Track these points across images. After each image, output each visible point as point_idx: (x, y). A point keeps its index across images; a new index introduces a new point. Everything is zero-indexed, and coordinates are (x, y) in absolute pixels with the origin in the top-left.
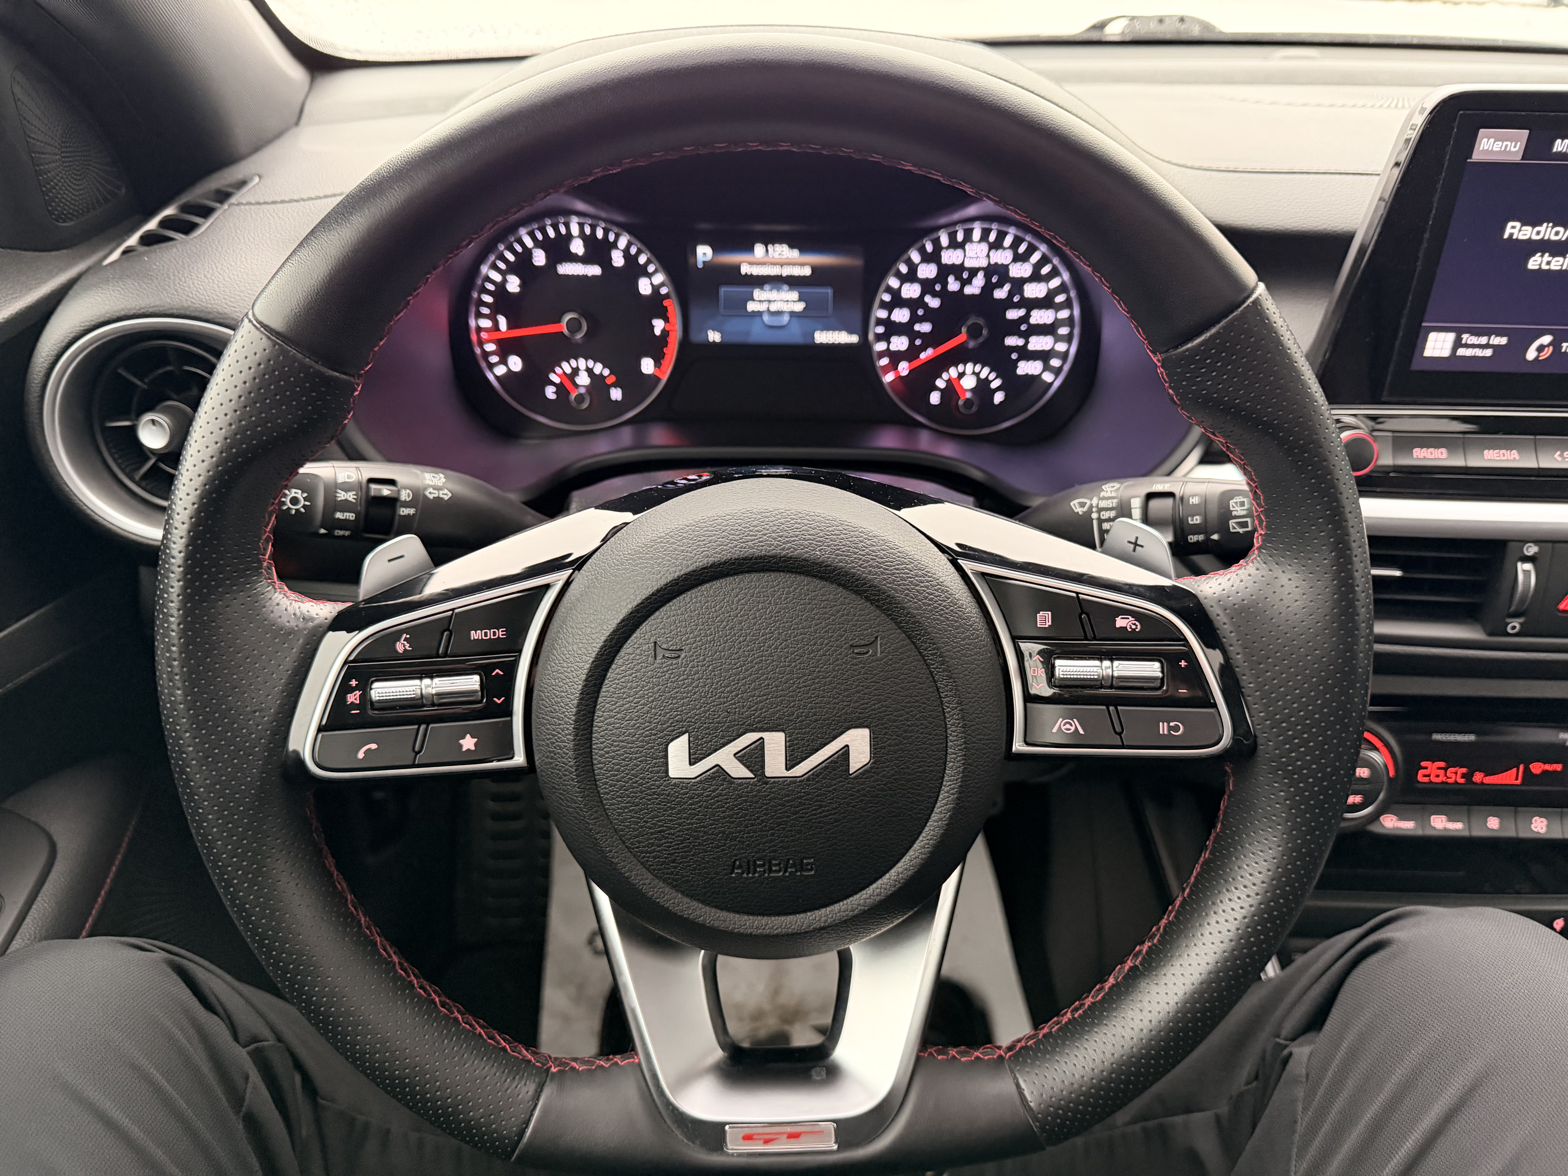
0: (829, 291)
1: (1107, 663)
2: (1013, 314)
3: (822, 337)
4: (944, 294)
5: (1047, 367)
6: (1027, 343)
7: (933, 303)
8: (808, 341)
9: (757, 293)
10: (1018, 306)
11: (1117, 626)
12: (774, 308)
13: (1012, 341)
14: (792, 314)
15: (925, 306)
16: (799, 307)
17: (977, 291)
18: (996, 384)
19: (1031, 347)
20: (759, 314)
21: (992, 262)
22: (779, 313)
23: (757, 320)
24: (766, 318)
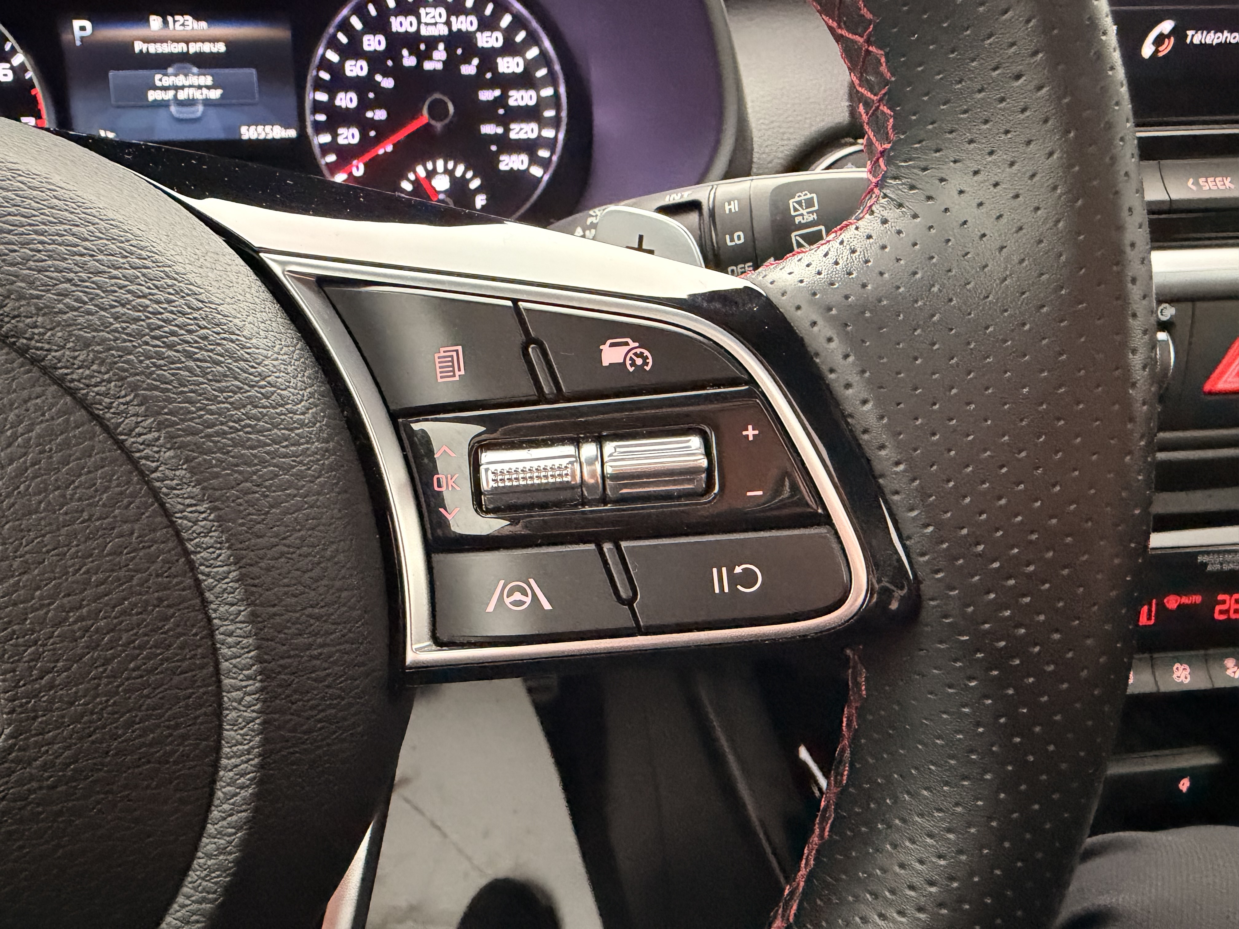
0: (253, 71)
1: (589, 450)
2: (486, 95)
3: (249, 133)
4: (398, 72)
5: (534, 160)
6: (507, 130)
7: (388, 83)
8: (231, 137)
9: (159, 79)
10: (491, 85)
11: (605, 363)
12: (182, 95)
13: (488, 129)
14: (207, 103)
15: (376, 87)
16: (215, 94)
17: (439, 66)
18: (475, 184)
19: (513, 135)
20: (163, 104)
21: (455, 28)
22: (190, 103)
23: (162, 112)
24: (173, 109)
